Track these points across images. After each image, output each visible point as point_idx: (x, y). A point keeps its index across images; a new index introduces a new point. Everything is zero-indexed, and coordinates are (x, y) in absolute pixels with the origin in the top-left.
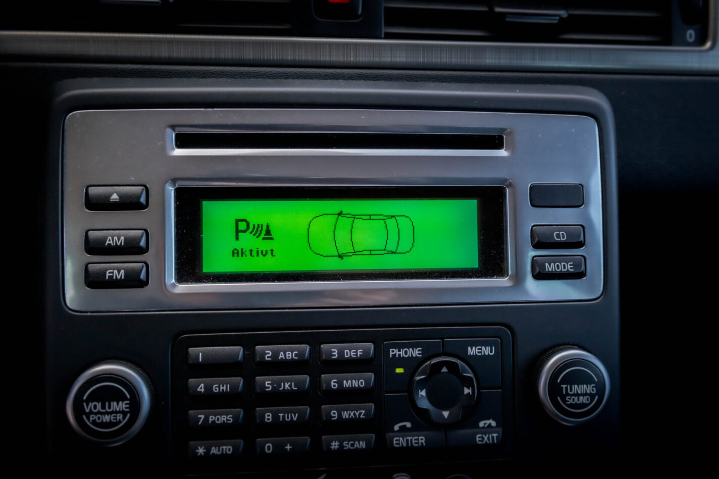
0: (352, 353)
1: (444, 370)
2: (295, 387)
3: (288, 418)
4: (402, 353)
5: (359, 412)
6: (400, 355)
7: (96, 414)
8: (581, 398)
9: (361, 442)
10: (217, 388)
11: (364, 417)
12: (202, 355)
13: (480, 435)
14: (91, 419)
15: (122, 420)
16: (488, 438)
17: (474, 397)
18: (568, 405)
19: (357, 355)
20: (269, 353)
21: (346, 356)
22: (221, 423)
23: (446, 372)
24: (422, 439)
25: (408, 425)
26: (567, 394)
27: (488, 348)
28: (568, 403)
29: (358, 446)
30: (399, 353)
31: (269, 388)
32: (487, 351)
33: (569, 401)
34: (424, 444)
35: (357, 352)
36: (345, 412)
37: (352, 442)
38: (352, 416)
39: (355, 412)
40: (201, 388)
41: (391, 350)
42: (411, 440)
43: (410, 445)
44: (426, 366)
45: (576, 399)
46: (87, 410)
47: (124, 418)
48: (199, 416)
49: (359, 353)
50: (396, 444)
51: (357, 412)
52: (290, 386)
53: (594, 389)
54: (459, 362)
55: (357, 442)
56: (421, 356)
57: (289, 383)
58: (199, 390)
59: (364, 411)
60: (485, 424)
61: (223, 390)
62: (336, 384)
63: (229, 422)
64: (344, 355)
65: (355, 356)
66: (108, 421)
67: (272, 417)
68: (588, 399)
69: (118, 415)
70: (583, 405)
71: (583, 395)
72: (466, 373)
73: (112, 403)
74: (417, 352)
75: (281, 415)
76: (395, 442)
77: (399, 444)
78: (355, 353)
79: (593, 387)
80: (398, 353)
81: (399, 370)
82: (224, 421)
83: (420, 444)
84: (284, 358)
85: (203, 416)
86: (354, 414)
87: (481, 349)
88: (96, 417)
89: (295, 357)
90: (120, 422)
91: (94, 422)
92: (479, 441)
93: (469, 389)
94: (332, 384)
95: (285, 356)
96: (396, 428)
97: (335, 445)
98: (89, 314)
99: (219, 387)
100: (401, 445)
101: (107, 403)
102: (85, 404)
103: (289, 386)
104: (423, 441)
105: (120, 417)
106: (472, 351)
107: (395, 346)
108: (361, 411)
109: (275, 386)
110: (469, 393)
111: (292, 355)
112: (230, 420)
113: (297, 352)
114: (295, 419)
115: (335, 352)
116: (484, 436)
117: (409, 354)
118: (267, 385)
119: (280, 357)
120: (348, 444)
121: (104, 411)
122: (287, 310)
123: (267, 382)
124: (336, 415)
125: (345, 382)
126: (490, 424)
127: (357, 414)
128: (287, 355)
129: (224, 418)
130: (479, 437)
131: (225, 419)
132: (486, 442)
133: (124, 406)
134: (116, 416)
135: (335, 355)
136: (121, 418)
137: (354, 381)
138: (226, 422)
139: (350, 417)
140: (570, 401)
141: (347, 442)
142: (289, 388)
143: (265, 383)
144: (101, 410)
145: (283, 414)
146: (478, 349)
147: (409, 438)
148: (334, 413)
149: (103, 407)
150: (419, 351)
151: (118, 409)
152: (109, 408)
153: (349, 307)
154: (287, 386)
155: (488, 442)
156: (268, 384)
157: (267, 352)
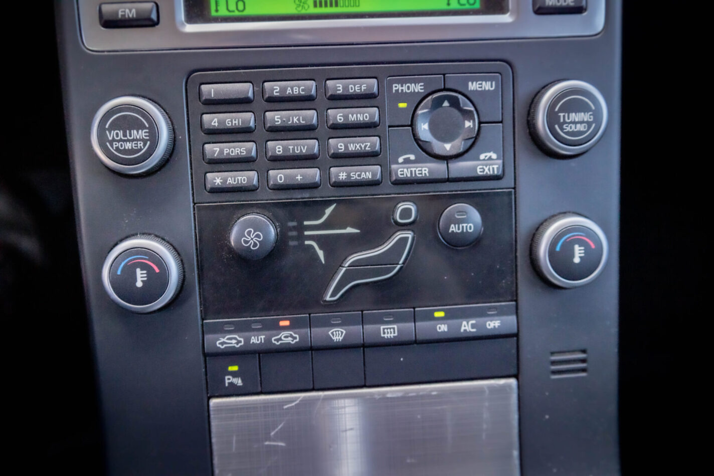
0: (356, 88)
1: (446, 104)
2: (303, 120)
3: (298, 150)
4: (405, 88)
5: (364, 144)
6: (402, 90)
7: (118, 141)
8: (578, 126)
9: (367, 173)
10: (230, 123)
11: (369, 149)
12: (214, 91)
13: (481, 167)
14: (114, 146)
15: (143, 148)
16: (489, 169)
17: (475, 130)
18: (564, 133)
19: (361, 89)
20: (277, 89)
21: (350, 91)
22: (235, 155)
23: (448, 106)
24: (425, 170)
25: (412, 157)
26: (565, 122)
27: (489, 83)
28: (565, 131)
29: (365, 176)
30: (402, 88)
31: (278, 121)
32: (487, 86)
33: (566, 129)
34: (427, 175)
35: (361, 87)
36: (352, 145)
37: (359, 173)
38: (358, 149)
39: (361, 144)
40: (215, 122)
41: (394, 85)
42: (415, 171)
43: (414, 175)
44: (428, 100)
45: (573, 126)
46: (110, 138)
47: (145, 145)
48: (215, 149)
49: (363, 88)
50: (401, 174)
51: (363, 145)
52: (299, 120)
53: (592, 117)
54: (460, 96)
55: (363, 173)
56: (423, 91)
57: (297, 117)
58: (213, 124)
59: (369, 144)
60: (486, 156)
61: (235, 124)
62: (342, 118)
63: (242, 154)
64: (349, 90)
65: (359, 91)
66: (130, 148)
67: (283, 150)
68: (585, 126)
69: (139, 142)
70: (580, 133)
71: (581, 123)
72: (467, 107)
73: (132, 131)
74: (419, 88)
75: (291, 147)
76: (399, 173)
77: (403, 174)
78: (359, 88)
79: (590, 115)
80: (400, 88)
81: (402, 105)
82: (238, 153)
83: (423, 175)
84: (291, 93)
85: (218, 149)
86: (360, 146)
87: (481, 84)
88: (119, 145)
89: (302, 91)
90: (141, 150)
91: (117, 149)
92: (481, 172)
93: (470, 122)
94: (338, 118)
95: (293, 91)
96: (401, 160)
97: (343, 176)
98: (106, 53)
99: (232, 121)
100: (405, 176)
101: (128, 131)
102: (107, 132)
103: (297, 120)
104: (426, 172)
105: (140, 144)
106: (473, 86)
107: (398, 82)
108: (367, 144)
109: (284, 119)
110: (470, 126)
111: (299, 91)
112: (244, 152)
113: (303, 88)
114: (304, 151)
115: (340, 87)
116: (484, 167)
117: (411, 89)
118: (276, 120)
119: (288, 92)
120: (355, 175)
121: (126, 138)
122: (293, 48)
123: (276, 117)
124: (343, 147)
125: (350, 116)
126: (491, 156)
127: (363, 146)
128: (294, 90)
129: (238, 150)
130: (480, 168)
131: (239, 152)
132: (487, 173)
133: (144, 134)
134: (137, 144)
135: (340, 90)
136: (142, 145)
137: (359, 115)
138: (239, 154)
139: (356, 149)
140: (568, 129)
141: (354, 173)
142: (298, 122)
143: (275, 117)
144: (123, 138)
145: (292, 147)
146: (479, 84)
147: (413, 169)
148: (341, 146)
149: (125, 135)
150: (421, 86)
151: (138, 137)
152: (130, 136)
153: (353, 44)
154: (295, 120)
155: (489, 173)
156: (277, 118)
157: (275, 87)
